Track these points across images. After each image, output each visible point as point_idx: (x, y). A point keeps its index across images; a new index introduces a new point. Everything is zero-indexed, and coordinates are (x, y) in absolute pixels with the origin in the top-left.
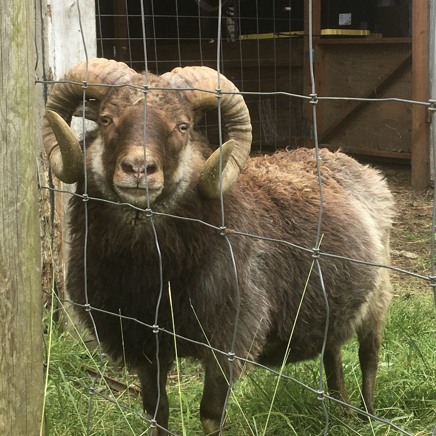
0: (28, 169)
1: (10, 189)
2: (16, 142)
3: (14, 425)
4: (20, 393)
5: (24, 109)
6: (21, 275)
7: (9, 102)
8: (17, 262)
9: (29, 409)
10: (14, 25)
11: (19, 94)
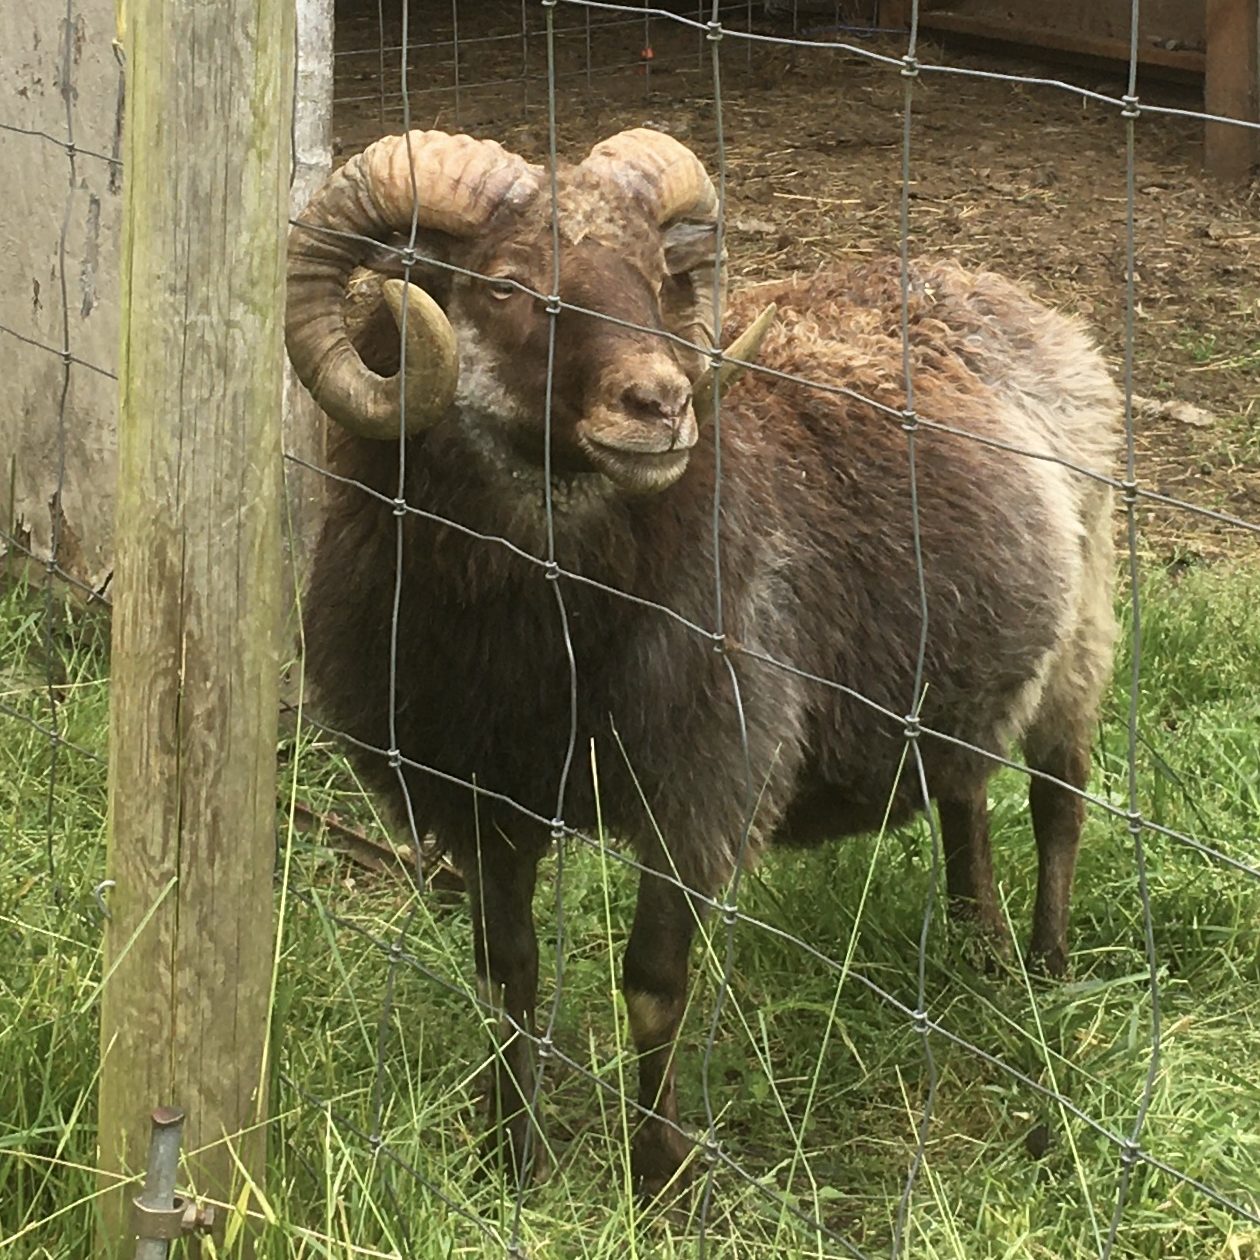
0: (267, 428)
1: (227, 476)
2: (244, 370)
3: (209, 1030)
4: (225, 953)
5: (265, 294)
6: (240, 672)
7: (237, 282)
8: (233, 644)
9: (243, 991)
10: (255, 115)
11: (256, 261)
